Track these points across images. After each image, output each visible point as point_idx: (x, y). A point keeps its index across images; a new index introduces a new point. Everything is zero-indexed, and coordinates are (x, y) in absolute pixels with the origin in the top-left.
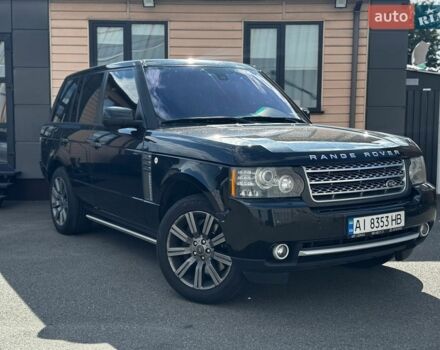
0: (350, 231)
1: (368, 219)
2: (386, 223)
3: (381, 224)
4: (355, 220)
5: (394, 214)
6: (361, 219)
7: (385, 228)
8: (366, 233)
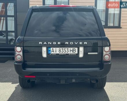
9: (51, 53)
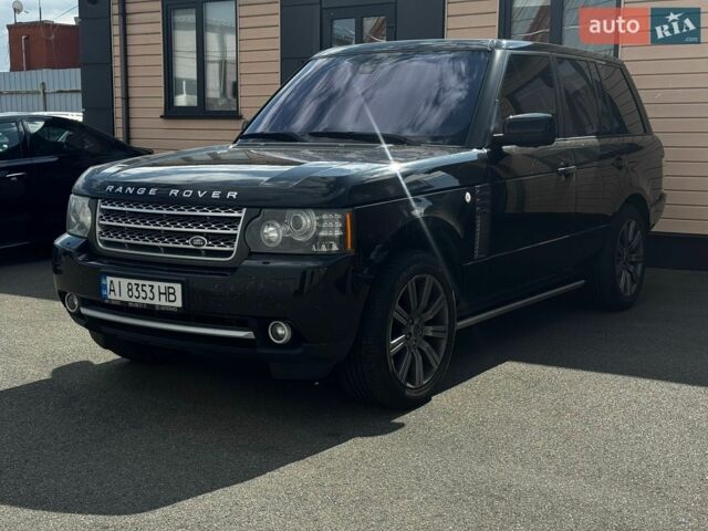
0: (104, 293)
1: (125, 282)
2: (150, 295)
3: (143, 294)
4: (109, 279)
5: (163, 285)
6: (116, 280)
7: (148, 301)
8: (122, 302)
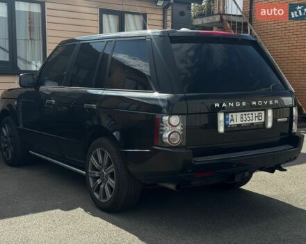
9: (230, 124)
